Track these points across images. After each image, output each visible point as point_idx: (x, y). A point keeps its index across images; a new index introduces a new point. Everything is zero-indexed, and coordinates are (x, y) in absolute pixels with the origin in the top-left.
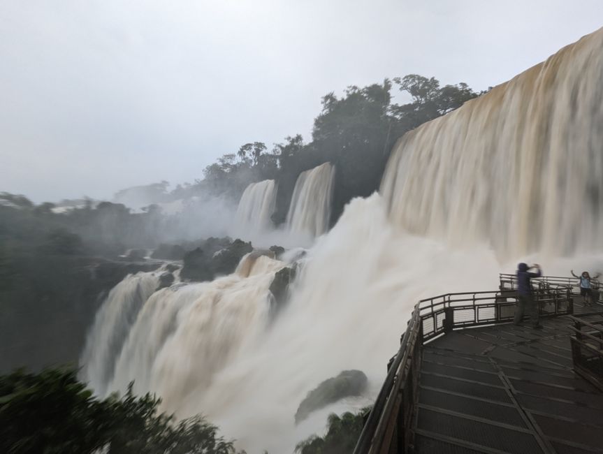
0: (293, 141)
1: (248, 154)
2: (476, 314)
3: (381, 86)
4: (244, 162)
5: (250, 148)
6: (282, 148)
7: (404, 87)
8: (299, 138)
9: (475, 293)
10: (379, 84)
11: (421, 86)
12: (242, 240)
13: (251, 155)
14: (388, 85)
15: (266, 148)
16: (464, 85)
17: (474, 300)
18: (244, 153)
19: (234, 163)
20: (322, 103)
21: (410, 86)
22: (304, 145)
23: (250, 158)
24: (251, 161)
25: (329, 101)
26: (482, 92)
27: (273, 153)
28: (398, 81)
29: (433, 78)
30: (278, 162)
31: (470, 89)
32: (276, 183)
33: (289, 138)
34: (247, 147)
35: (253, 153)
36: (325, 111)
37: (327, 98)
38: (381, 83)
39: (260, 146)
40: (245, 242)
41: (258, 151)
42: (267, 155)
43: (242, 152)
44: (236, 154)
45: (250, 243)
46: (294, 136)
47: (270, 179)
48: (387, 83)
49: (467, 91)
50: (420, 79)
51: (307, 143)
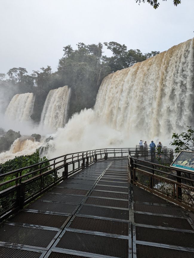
0: (46, 70)
1: (14, 74)
2: (115, 155)
3: (97, 46)
4: (11, 79)
5: (16, 71)
6: (38, 74)
7: (109, 48)
8: (49, 69)
9: (115, 149)
10: (96, 45)
11: (118, 49)
12: (14, 130)
13: (16, 76)
14: (100, 46)
15: (27, 72)
16: (138, 50)
17: (114, 151)
18: (12, 74)
19: (5, 79)
20: (64, 50)
21: (112, 47)
22: (52, 73)
23: (16, 77)
24: (16, 79)
25: (68, 50)
26: (148, 54)
27: (31, 76)
28: (106, 45)
29: (124, 45)
30: (34, 81)
31: (142, 53)
32: (34, 95)
33: (43, 69)
34: (14, 70)
35: (18, 74)
36: (65, 56)
37: (66, 48)
38: (97, 44)
39: (23, 70)
40: (16, 132)
41: (21, 73)
42: (28, 76)
43: (10, 73)
44: (6, 74)
45: (19, 132)
46: (46, 67)
47: (30, 92)
48: (100, 44)
49: (140, 54)
50: (117, 44)
51: (54, 72)
